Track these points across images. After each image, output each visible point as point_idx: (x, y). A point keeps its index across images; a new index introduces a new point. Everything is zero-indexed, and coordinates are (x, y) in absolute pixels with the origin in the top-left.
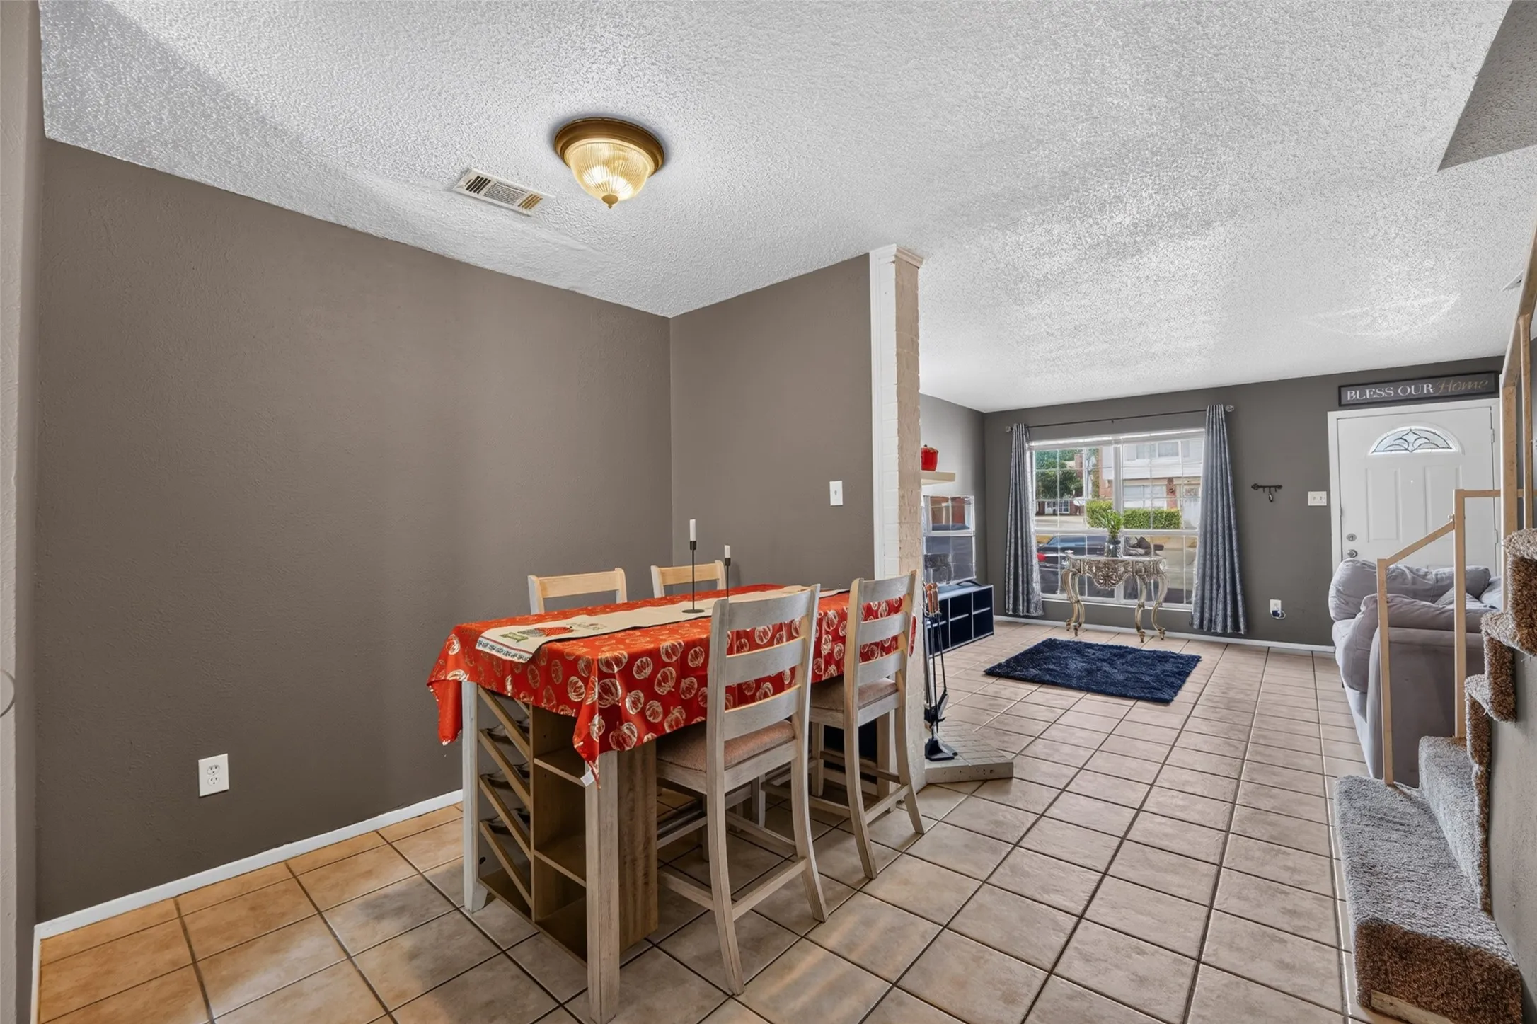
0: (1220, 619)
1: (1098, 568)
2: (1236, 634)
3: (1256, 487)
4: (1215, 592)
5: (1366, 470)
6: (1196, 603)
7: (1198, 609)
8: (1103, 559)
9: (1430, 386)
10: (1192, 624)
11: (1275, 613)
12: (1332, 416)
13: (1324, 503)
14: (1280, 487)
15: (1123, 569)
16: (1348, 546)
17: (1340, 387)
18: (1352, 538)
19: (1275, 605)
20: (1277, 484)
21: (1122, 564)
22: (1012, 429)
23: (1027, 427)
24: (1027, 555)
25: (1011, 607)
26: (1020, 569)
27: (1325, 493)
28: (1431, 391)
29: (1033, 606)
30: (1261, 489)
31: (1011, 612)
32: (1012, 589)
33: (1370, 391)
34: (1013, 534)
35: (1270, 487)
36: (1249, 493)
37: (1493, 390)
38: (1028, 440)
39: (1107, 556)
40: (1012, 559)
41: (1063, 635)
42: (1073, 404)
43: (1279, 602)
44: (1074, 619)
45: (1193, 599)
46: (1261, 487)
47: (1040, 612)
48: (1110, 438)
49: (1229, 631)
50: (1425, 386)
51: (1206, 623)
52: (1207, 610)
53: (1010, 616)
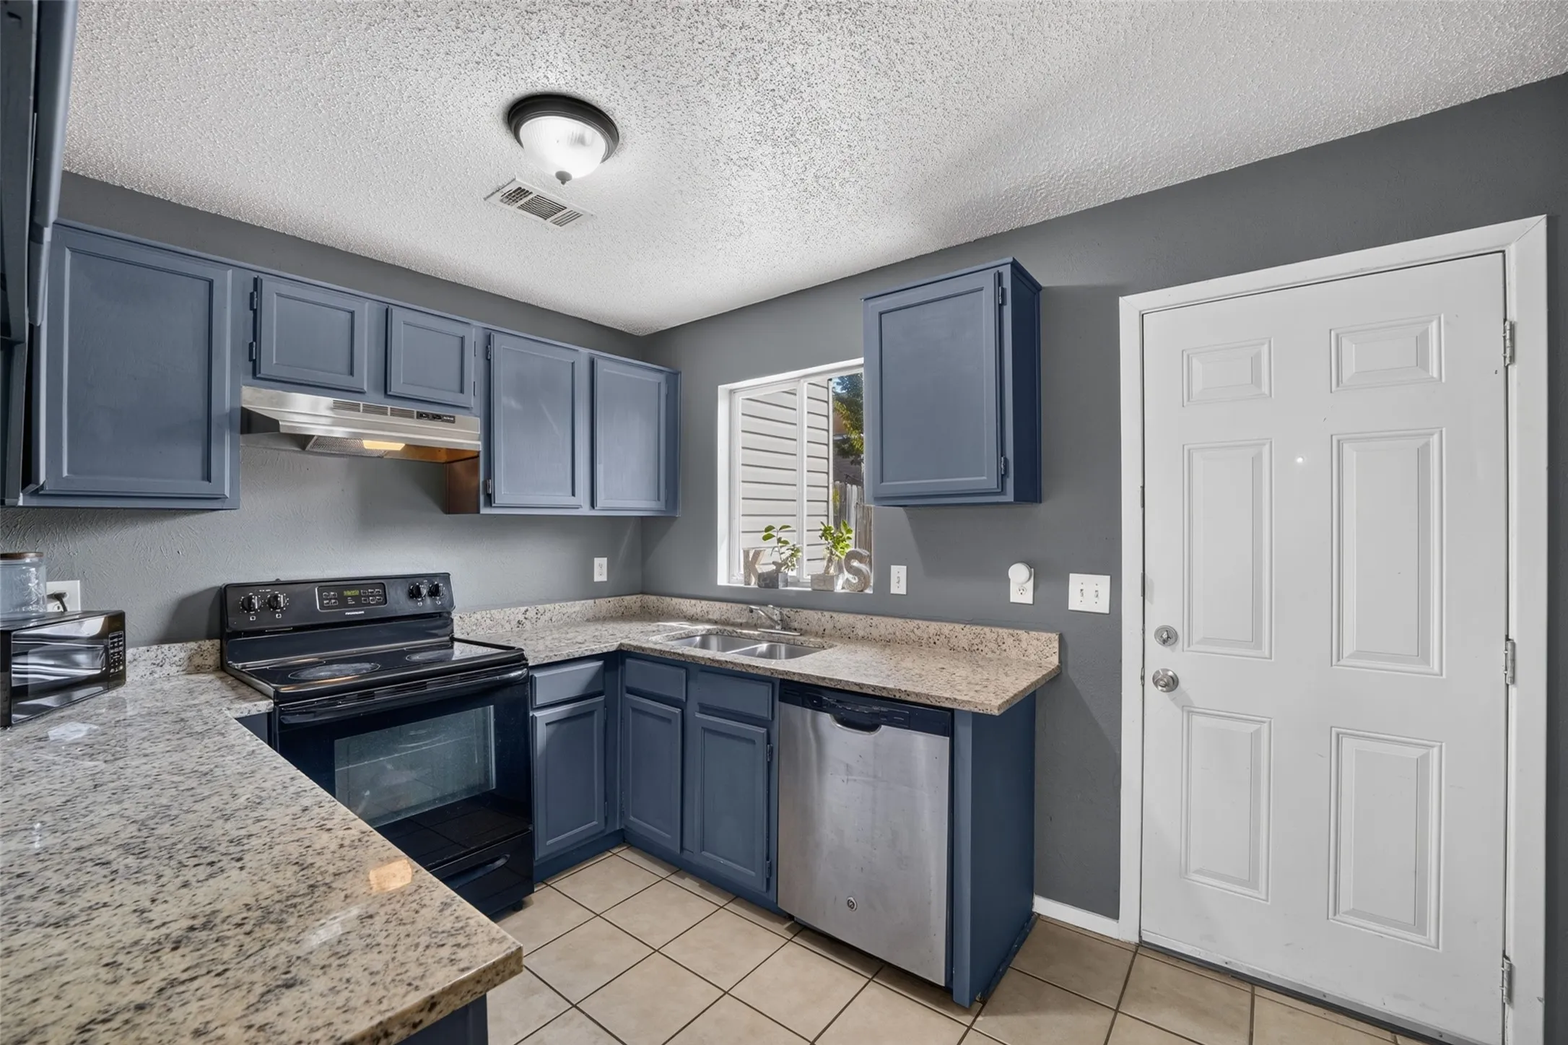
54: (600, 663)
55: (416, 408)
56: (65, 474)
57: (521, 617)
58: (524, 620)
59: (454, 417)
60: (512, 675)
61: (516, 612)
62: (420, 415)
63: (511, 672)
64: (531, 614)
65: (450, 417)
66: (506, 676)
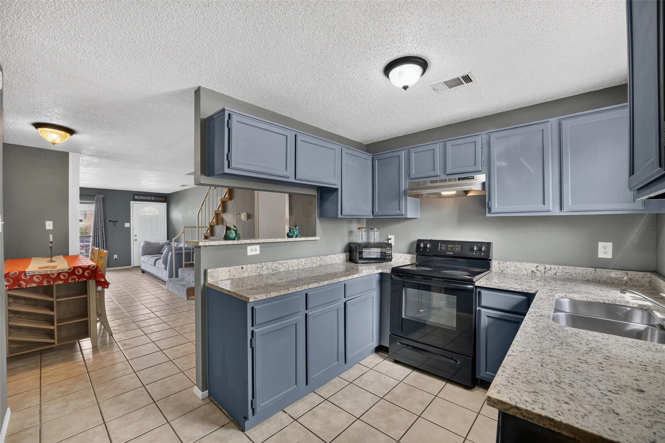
3: (110, 221)
5: (139, 218)
9: (154, 198)
11: (116, 259)
12: (132, 202)
13: (129, 226)
14: (117, 221)
16: (135, 238)
17: (134, 195)
18: (136, 236)
19: (115, 256)
27: (129, 224)
30: (112, 222)
33: (141, 197)
35: (114, 221)
36: (108, 222)
37: (165, 201)
43: (116, 255)
50: (152, 198)
54: (524, 298)
55: (457, 177)
56: (377, 211)
57: (534, 269)
58: (536, 271)
59: (473, 177)
60: (469, 286)
61: (531, 266)
62: (459, 179)
63: (469, 285)
64: (541, 268)
65: (472, 177)
66: (466, 286)
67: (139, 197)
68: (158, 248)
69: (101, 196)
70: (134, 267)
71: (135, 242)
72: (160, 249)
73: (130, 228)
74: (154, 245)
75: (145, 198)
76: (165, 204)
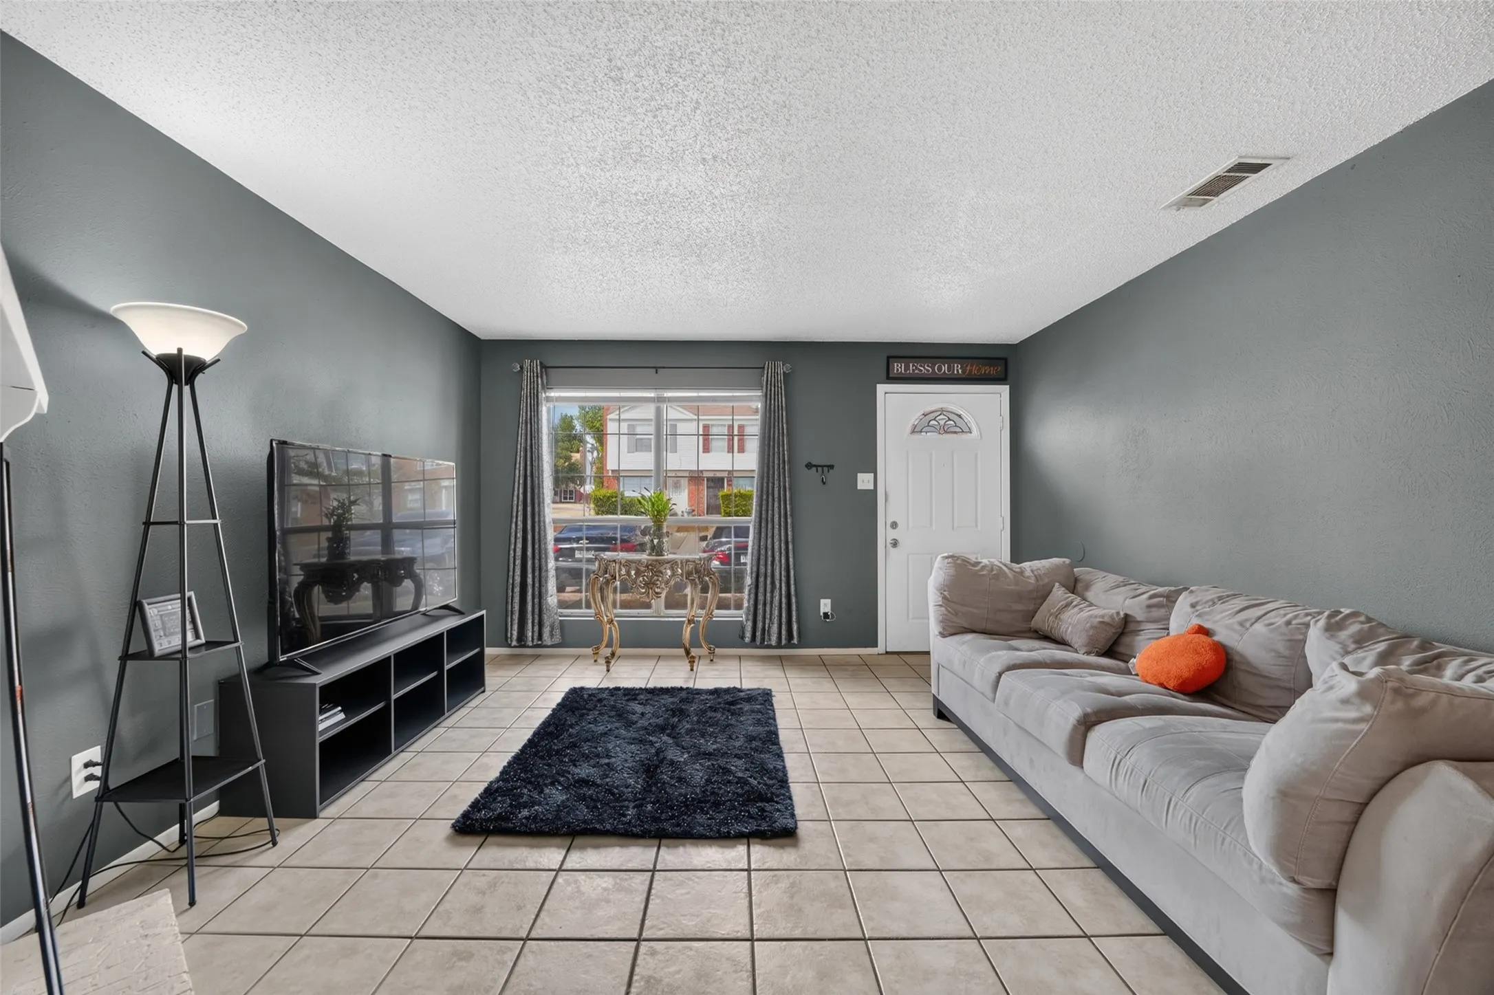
0: (775, 628)
1: (638, 573)
2: (790, 645)
3: (809, 466)
4: (768, 595)
5: (907, 452)
6: (748, 608)
7: (751, 617)
8: (644, 557)
9: (959, 366)
10: (743, 637)
11: (826, 615)
12: (881, 388)
13: (872, 487)
14: (831, 467)
15: (669, 572)
16: (892, 534)
17: (888, 358)
18: (895, 525)
19: (825, 606)
20: (828, 464)
21: (668, 565)
22: (522, 368)
23: (543, 366)
24: (539, 555)
25: (515, 633)
26: (530, 576)
27: (872, 474)
28: (960, 371)
29: (546, 631)
30: (814, 469)
31: (514, 643)
32: (517, 607)
33: (913, 366)
34: (520, 523)
35: (822, 466)
36: (802, 471)
37: (1003, 377)
38: (547, 387)
39: (650, 554)
40: (518, 562)
41: (591, 677)
42: (607, 341)
43: (829, 601)
44: (604, 643)
45: (746, 604)
46: (815, 466)
47: (557, 639)
48: (652, 395)
49: (784, 642)
50: (956, 365)
51: (758, 634)
52: (760, 618)
53: (515, 647)
67: (907, 368)
68: (1019, 596)
69: (781, 369)
70: (887, 653)
71: (892, 551)
72: (1031, 607)
73: (874, 493)
74: (996, 577)
75: (925, 369)
76: (1004, 390)
